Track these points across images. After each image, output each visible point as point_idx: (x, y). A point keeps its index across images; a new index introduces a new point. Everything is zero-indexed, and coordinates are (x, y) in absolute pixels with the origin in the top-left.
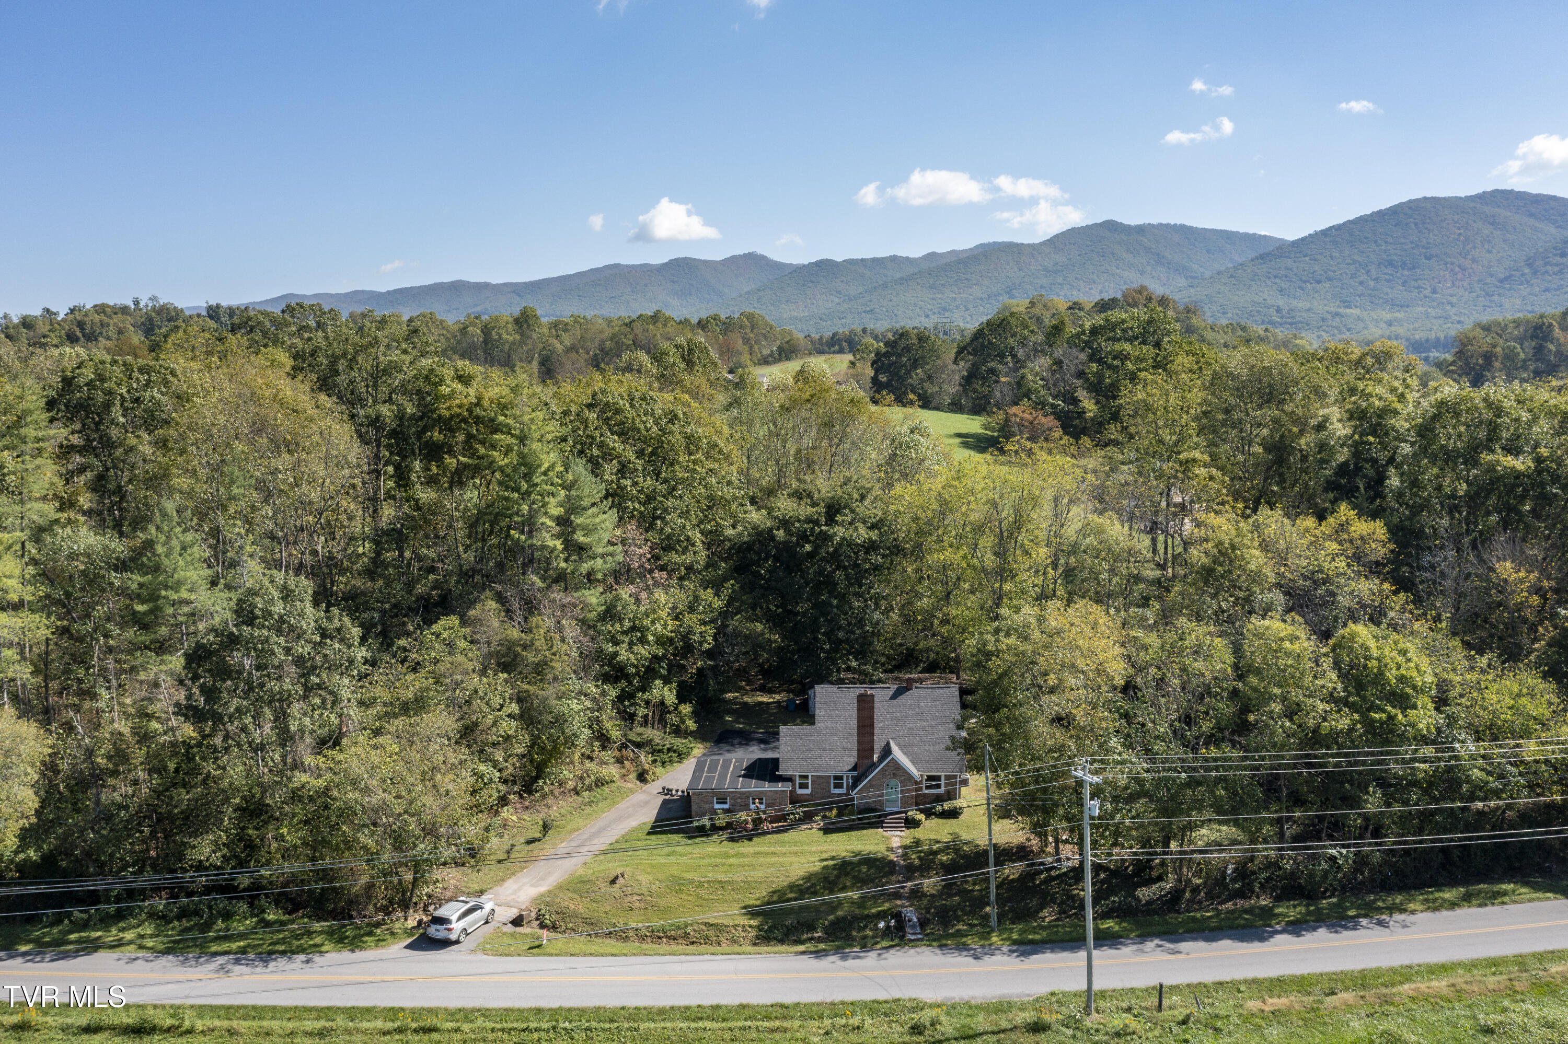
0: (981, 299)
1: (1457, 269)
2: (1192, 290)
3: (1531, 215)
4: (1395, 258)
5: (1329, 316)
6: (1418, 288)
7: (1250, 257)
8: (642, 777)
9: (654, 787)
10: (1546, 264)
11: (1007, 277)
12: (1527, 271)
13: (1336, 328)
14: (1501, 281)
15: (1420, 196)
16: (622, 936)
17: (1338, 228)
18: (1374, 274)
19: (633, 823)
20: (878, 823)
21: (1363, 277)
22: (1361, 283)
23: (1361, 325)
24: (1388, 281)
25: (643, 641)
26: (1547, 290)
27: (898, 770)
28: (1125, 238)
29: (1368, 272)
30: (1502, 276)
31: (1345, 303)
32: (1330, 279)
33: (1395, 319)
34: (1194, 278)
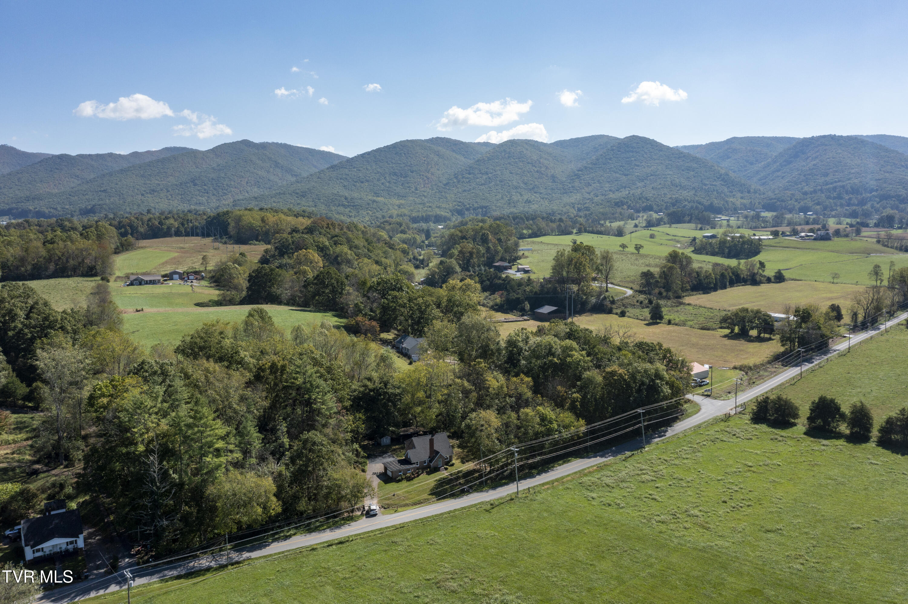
0: (176, 185)
1: (425, 178)
2: (299, 185)
3: (454, 151)
4: (396, 171)
5: (371, 202)
6: (409, 187)
7: (326, 167)
10: (463, 177)
11: (190, 172)
12: (455, 181)
13: (375, 209)
14: (445, 185)
17: (368, 153)
18: (388, 178)
19: (377, 483)
20: (440, 470)
21: (383, 181)
22: (383, 184)
23: (386, 207)
24: (395, 183)
26: (465, 191)
28: (257, 151)
29: (385, 178)
30: (445, 182)
31: (377, 195)
32: (367, 181)
33: (401, 204)
34: (296, 176)
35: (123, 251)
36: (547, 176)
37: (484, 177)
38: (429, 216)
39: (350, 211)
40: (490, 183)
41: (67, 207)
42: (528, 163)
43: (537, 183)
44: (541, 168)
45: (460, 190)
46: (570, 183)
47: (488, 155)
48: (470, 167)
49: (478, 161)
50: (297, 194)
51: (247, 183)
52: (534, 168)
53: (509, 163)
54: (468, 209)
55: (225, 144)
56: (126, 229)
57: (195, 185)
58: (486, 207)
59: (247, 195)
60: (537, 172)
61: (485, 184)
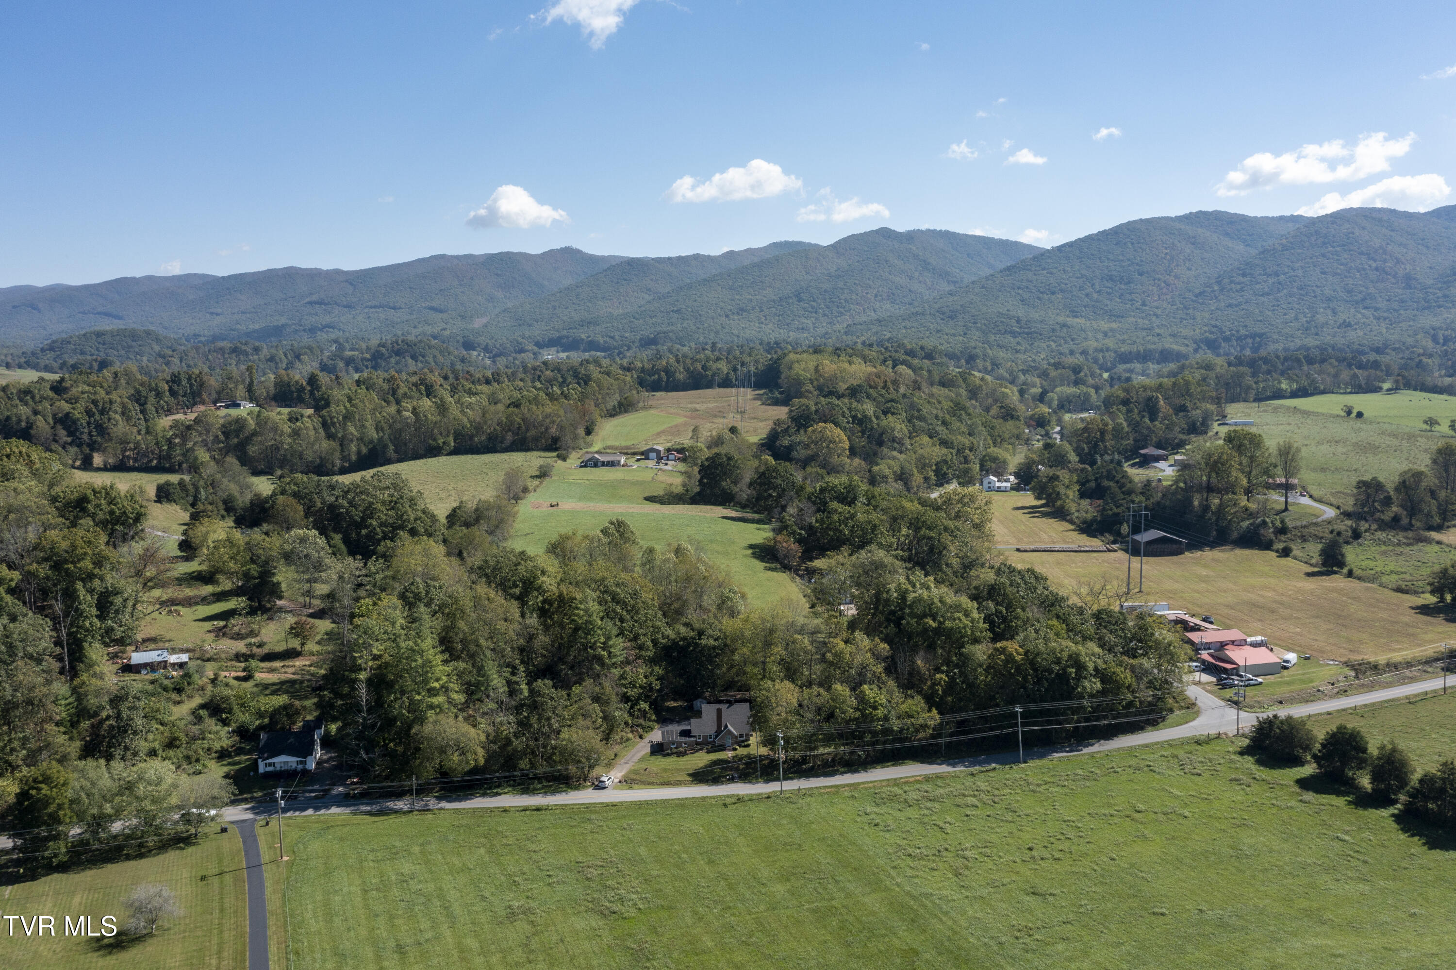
0: (774, 301)
1: (1163, 285)
2: (951, 299)
3: (1227, 234)
4: (1114, 273)
6: (1132, 300)
7: (999, 269)
8: (641, 737)
9: (646, 740)
10: (1232, 282)
11: (796, 280)
12: (1216, 288)
13: (1063, 338)
14: (1196, 296)
15: (1137, 218)
16: (653, 784)
17: (1070, 245)
18: (1097, 287)
19: (643, 753)
20: (724, 750)
21: (1089, 290)
22: (1087, 295)
23: (1083, 335)
24: (1108, 293)
25: (634, 686)
26: (1230, 306)
27: (730, 732)
28: (897, 245)
29: (1093, 285)
30: (1197, 291)
31: (1075, 314)
32: (1062, 291)
33: (1112, 330)
34: (955, 282)
35: (620, 413)
36: (1395, 277)
37: (1271, 281)
38: (1150, 351)
39: (1018, 343)
40: (1279, 291)
41: (627, 335)
42: (1362, 253)
43: (1372, 290)
44: (1385, 261)
45: (1223, 304)
46: (1440, 289)
47: (1284, 241)
48: (1247, 264)
49: (1263, 253)
50: (943, 313)
51: (876, 296)
52: (1371, 262)
53: (1323, 255)
54: (1227, 339)
55: (853, 235)
56: (659, 375)
57: (800, 301)
58: (1261, 336)
59: (873, 314)
60: (1377, 269)
61: (1268, 294)
